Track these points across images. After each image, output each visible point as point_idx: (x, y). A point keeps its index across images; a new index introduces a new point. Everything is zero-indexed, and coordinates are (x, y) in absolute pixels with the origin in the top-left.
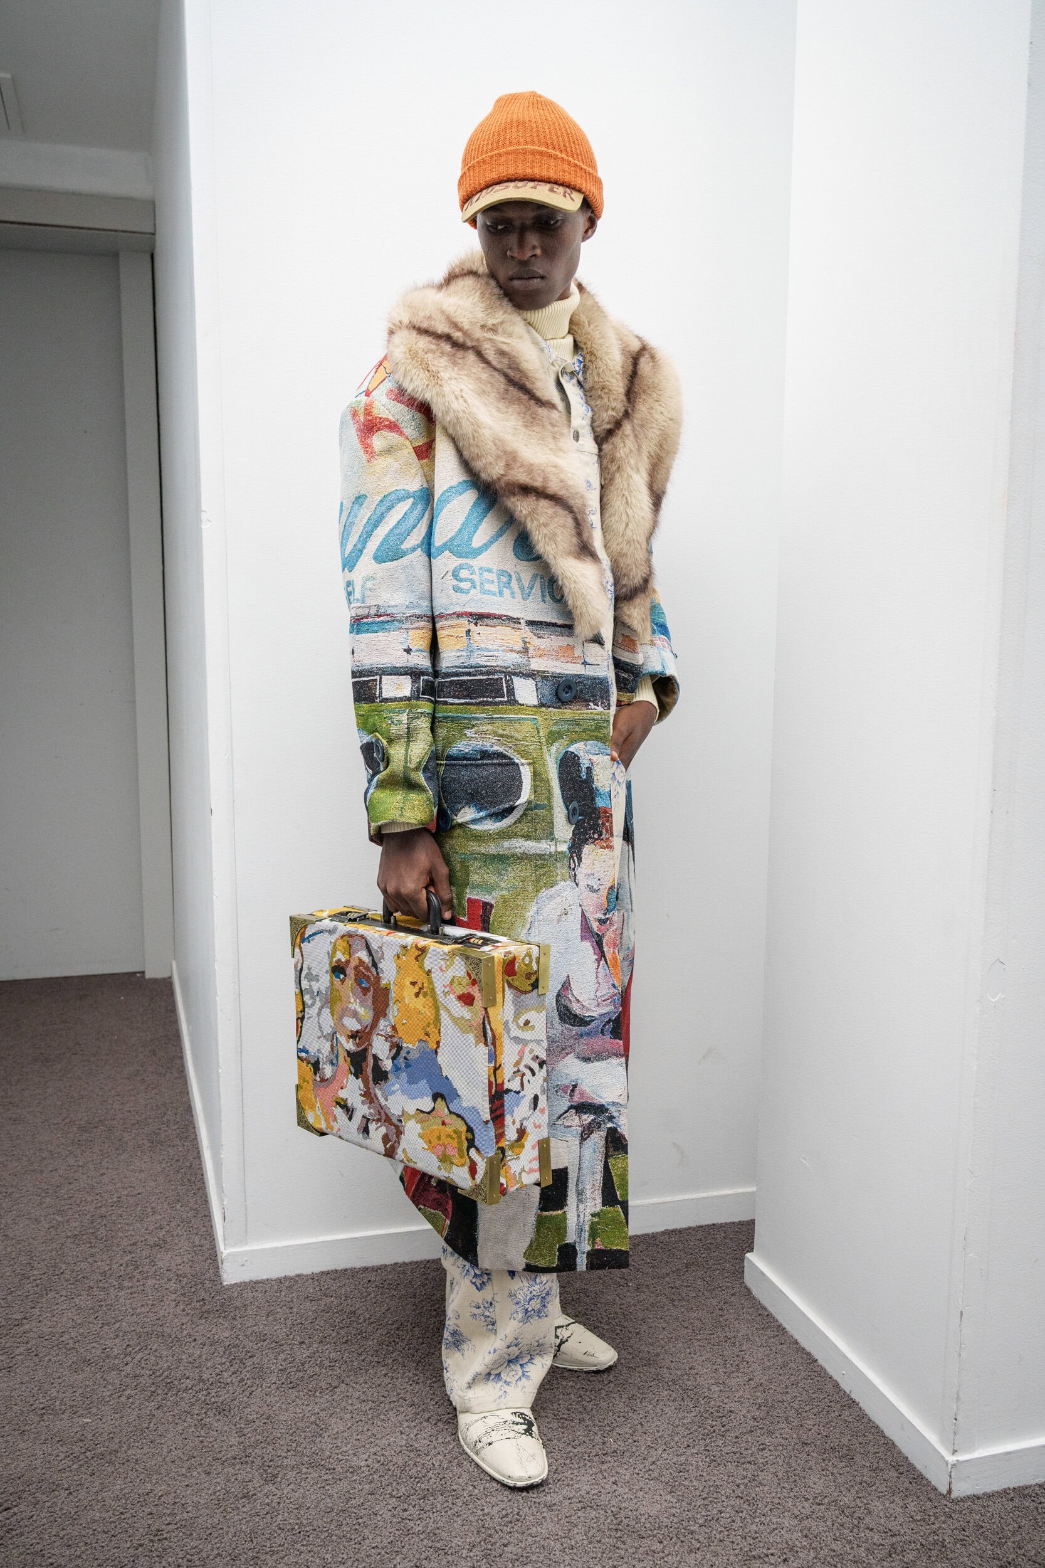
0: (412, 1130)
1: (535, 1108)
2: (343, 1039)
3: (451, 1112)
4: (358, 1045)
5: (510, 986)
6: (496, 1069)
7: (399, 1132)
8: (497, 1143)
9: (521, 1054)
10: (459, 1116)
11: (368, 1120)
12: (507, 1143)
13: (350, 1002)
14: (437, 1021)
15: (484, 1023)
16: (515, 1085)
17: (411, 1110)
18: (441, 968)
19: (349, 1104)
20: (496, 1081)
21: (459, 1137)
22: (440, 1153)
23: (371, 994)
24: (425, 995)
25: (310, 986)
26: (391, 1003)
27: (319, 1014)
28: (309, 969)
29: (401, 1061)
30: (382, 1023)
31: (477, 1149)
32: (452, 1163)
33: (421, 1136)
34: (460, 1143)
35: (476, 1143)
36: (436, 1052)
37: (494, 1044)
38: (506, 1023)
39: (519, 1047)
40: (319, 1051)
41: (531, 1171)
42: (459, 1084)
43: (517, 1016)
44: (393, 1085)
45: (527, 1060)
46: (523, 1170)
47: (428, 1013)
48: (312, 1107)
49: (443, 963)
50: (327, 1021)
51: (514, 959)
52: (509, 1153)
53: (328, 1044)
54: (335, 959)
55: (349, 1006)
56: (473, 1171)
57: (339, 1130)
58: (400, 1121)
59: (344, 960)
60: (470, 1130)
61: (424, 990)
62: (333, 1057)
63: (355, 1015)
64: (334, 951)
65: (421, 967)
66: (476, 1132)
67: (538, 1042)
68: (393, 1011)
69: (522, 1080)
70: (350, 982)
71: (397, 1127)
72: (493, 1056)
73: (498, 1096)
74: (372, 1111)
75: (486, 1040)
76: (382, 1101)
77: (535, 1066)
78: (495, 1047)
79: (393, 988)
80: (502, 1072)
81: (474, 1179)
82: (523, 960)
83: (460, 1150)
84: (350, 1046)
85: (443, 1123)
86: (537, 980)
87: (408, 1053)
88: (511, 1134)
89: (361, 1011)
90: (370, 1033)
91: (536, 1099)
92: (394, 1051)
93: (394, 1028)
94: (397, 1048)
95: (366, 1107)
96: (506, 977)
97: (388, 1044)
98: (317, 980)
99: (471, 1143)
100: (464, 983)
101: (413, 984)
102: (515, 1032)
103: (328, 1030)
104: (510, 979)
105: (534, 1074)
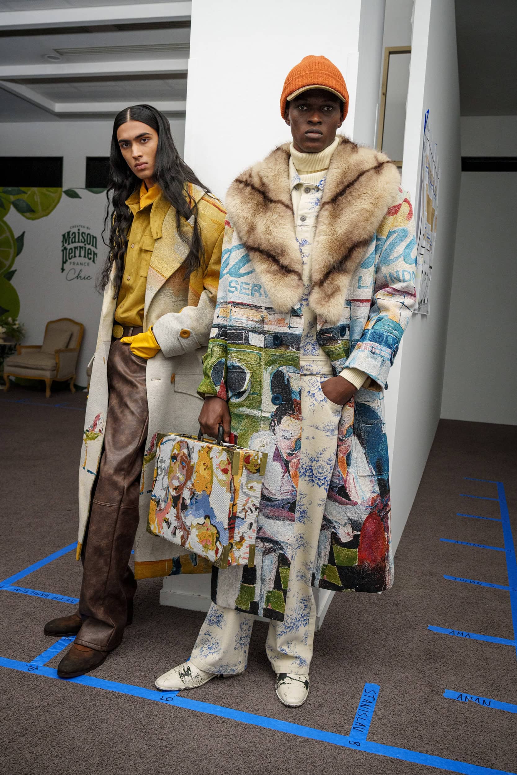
0: (194, 532)
1: (250, 528)
2: (171, 490)
3: (211, 524)
4: (177, 493)
5: (246, 468)
6: (234, 505)
7: (188, 534)
8: (229, 540)
9: (247, 501)
10: (214, 526)
11: (176, 528)
12: (234, 542)
13: (176, 473)
14: (212, 481)
15: (231, 482)
16: (242, 515)
17: (195, 523)
18: (217, 457)
19: (169, 521)
20: (233, 511)
21: (213, 536)
22: (204, 544)
23: (186, 469)
24: (208, 469)
25: (161, 465)
26: (194, 473)
27: (163, 478)
28: (162, 457)
29: (194, 501)
30: (189, 482)
31: (220, 542)
32: (208, 549)
33: (198, 536)
34: (213, 539)
35: (220, 539)
36: (209, 496)
37: (234, 493)
38: (242, 484)
39: (246, 498)
40: (160, 496)
41: (244, 558)
42: (217, 511)
43: (247, 483)
44: (189, 512)
45: (250, 505)
46: (240, 556)
47: (208, 478)
48: (154, 522)
49: (218, 454)
50: (166, 481)
51: (250, 456)
52: (234, 547)
53: (165, 492)
54: (173, 453)
55: (176, 474)
56: (217, 552)
57: (163, 533)
58: (189, 529)
59: (177, 453)
60: (218, 533)
61: (208, 467)
62: (166, 499)
63: (178, 478)
64: (174, 448)
65: (209, 456)
66: (221, 533)
67: (256, 498)
68: (194, 477)
69: (246, 514)
70: (178, 463)
71: (188, 532)
72: (233, 499)
73: (233, 518)
74: (178, 524)
75: (231, 490)
76: (184, 520)
77: (253, 509)
78: (235, 495)
79: (195, 466)
80: (237, 507)
81: (217, 556)
82: (254, 457)
83: (213, 542)
84: (174, 493)
85: (207, 530)
86: (259, 468)
87: (197, 496)
88: (237, 538)
89: (181, 477)
90: (183, 487)
91: (251, 524)
92: (192, 496)
93: (193, 485)
94: (193, 494)
95: (176, 522)
96: (245, 464)
97: (190, 492)
98: (165, 463)
99: (218, 539)
100: (225, 463)
101: (204, 464)
102: (245, 490)
103: (165, 486)
104: (246, 464)
105: (252, 512)
